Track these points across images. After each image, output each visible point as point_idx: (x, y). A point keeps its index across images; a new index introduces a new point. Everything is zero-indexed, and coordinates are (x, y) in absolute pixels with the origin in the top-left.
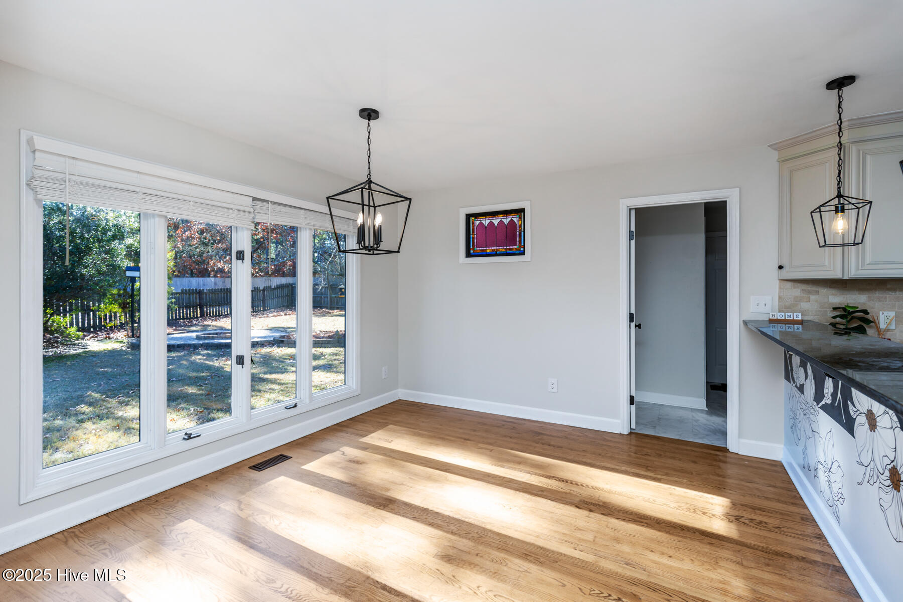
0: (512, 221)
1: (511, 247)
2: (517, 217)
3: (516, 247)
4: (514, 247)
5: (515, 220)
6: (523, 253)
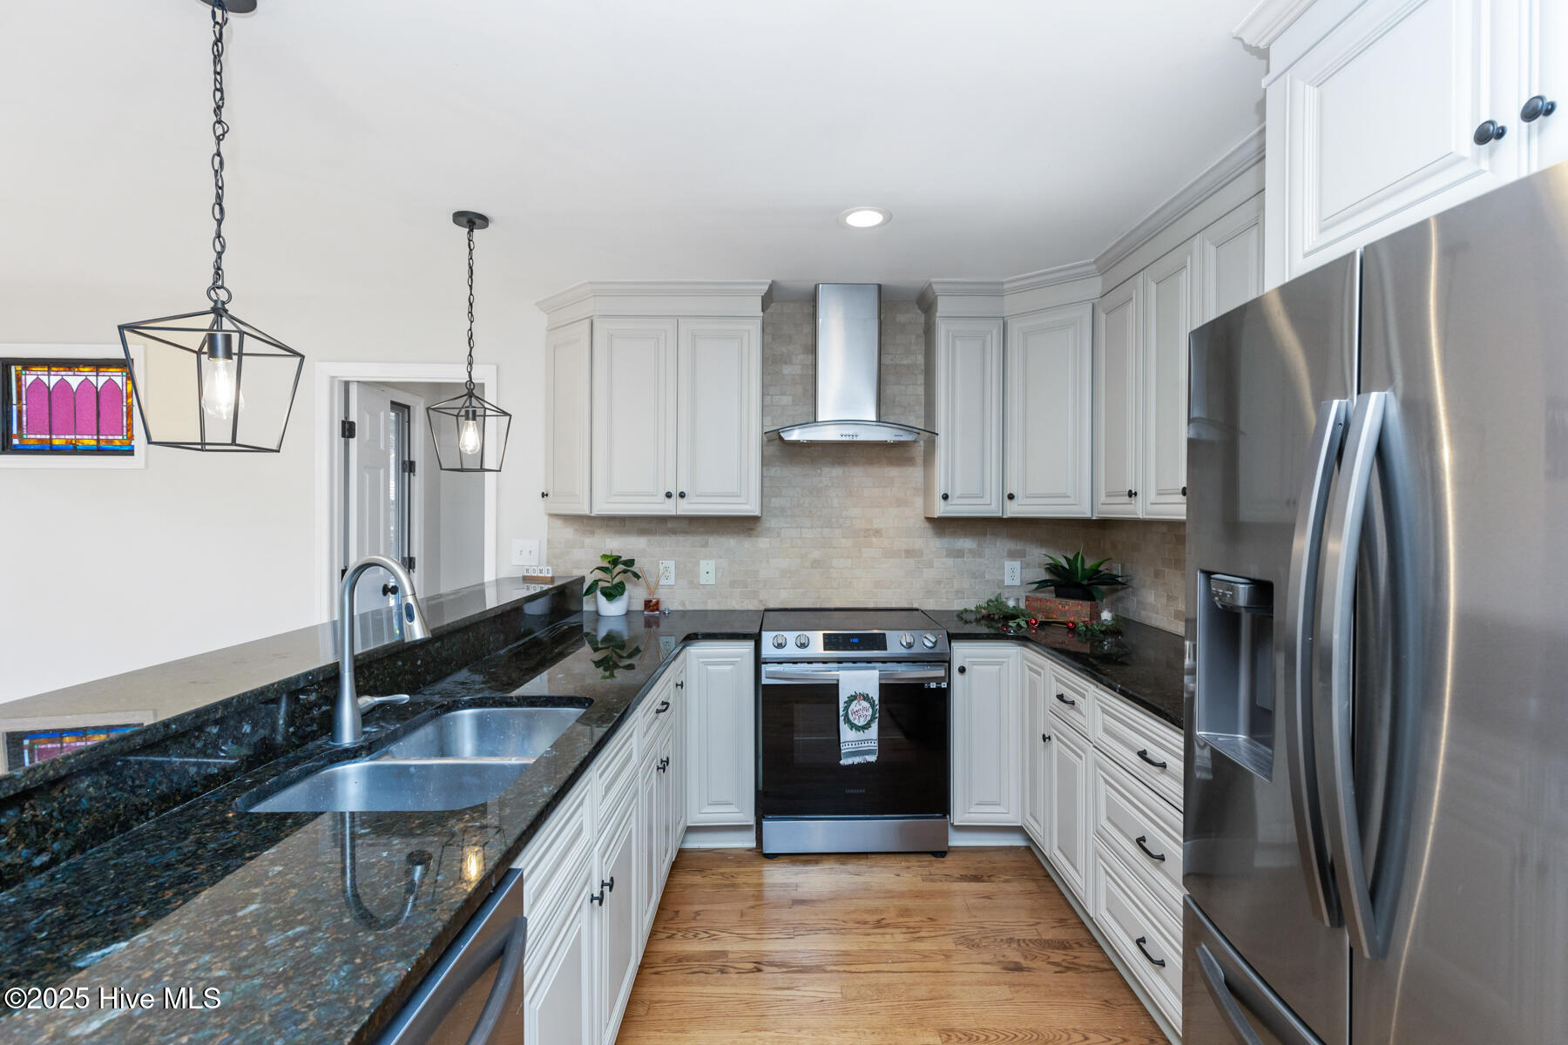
0: (110, 382)
1: (110, 437)
2: (123, 376)
3: (121, 437)
4: (116, 437)
5: (118, 380)
6: (130, 452)
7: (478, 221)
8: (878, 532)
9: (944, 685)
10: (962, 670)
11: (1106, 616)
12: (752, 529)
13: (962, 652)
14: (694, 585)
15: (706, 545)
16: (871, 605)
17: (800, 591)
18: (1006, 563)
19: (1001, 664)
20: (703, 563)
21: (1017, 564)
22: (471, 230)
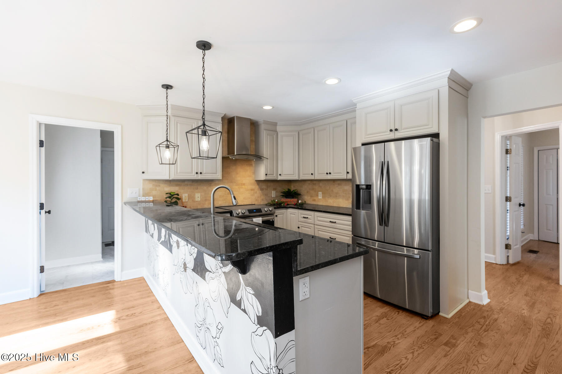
7: (169, 87)
8: (244, 184)
9: (273, 220)
10: (276, 216)
11: (300, 202)
12: (211, 184)
13: (278, 212)
14: (194, 201)
15: (197, 189)
16: (243, 204)
17: (224, 201)
18: (273, 192)
19: (283, 214)
20: (196, 194)
21: (275, 192)
22: (167, 90)
